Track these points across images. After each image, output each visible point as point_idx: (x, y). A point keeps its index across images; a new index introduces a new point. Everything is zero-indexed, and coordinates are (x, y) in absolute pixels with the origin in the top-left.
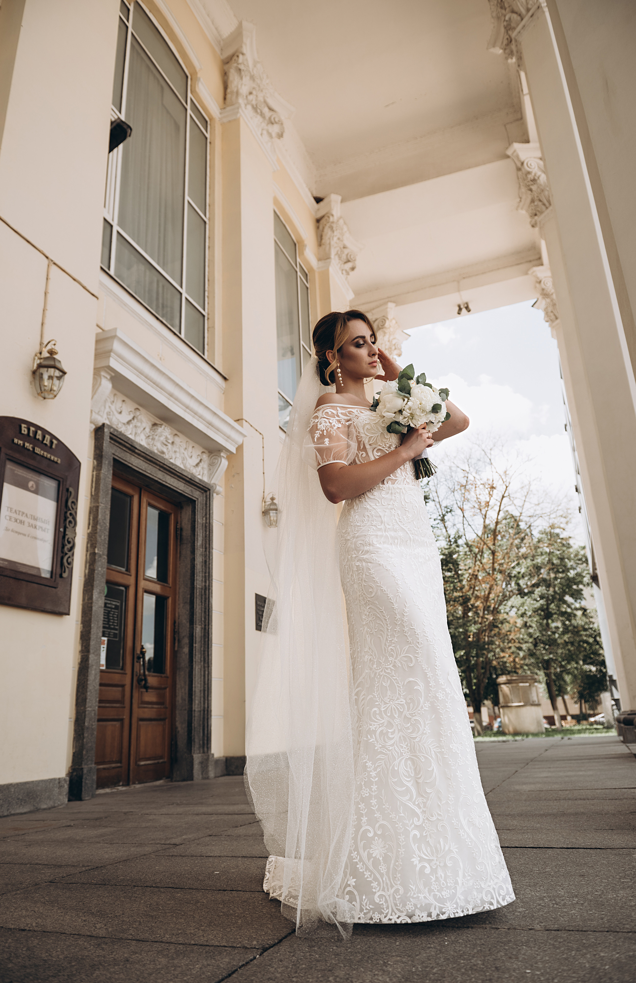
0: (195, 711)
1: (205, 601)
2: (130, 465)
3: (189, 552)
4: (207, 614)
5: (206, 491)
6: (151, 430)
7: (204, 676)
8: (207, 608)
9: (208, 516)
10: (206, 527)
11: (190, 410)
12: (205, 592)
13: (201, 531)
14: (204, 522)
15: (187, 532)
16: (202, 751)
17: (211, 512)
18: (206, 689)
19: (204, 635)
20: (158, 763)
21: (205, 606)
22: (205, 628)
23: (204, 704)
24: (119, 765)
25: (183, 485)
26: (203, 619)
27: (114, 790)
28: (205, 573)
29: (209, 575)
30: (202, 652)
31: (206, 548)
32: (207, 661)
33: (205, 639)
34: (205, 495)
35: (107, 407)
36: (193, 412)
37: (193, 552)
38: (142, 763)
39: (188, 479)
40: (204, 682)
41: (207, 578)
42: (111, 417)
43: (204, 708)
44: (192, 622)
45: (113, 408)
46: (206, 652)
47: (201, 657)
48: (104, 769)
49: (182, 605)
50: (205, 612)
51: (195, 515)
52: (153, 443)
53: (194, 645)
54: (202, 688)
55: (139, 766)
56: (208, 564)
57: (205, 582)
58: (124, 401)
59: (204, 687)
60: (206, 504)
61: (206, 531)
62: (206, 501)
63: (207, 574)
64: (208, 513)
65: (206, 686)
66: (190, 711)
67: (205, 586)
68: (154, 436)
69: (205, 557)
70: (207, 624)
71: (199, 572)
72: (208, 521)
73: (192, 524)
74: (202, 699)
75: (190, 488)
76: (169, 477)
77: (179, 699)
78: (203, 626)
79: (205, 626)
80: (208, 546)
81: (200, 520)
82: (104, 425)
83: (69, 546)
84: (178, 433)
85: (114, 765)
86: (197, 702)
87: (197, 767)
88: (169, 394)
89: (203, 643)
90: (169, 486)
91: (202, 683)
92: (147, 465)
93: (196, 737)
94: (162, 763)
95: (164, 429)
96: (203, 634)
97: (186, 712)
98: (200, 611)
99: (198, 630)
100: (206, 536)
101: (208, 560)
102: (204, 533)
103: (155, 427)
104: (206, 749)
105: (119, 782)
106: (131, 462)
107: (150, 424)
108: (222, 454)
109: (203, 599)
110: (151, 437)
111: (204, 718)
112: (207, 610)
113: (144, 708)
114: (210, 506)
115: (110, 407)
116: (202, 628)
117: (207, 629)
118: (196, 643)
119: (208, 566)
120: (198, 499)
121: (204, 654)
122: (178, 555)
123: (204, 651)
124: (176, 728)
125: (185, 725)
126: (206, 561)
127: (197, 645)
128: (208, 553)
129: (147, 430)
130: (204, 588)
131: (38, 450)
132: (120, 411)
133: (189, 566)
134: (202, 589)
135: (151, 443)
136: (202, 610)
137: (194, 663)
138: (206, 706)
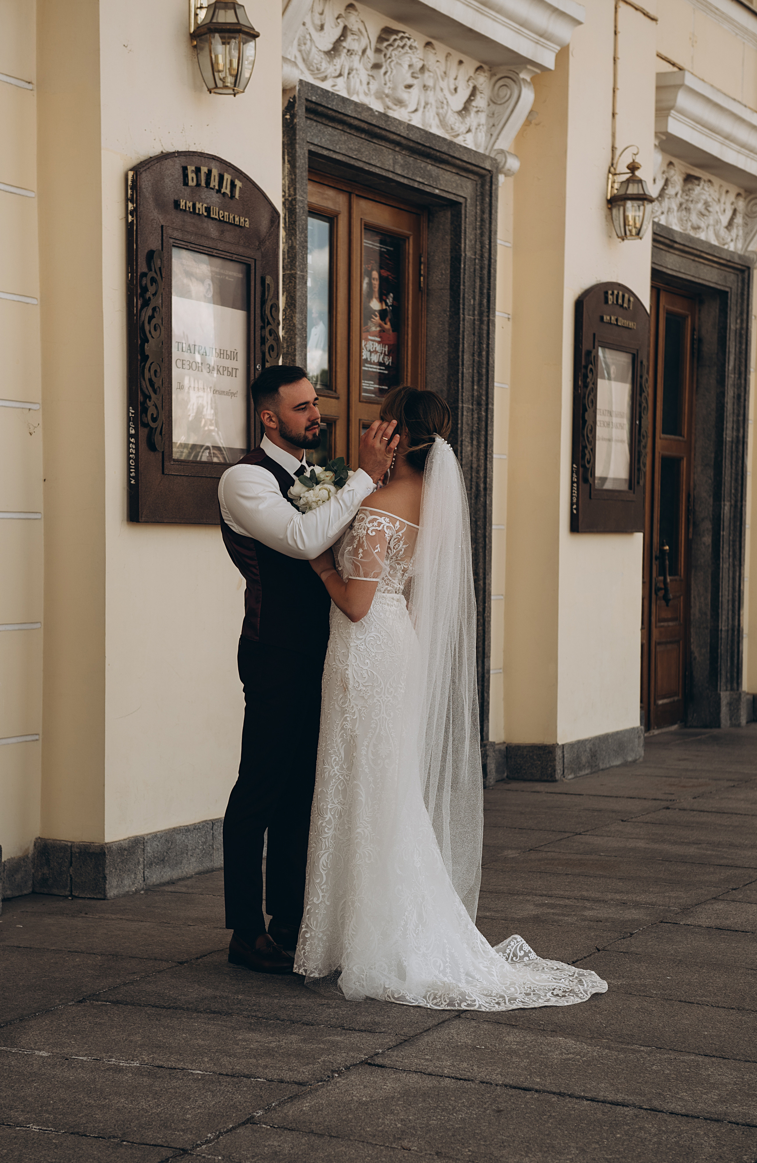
0: (721, 630)
4: (740, 482)
8: (740, 473)
9: (745, 316)
10: (741, 335)
12: (737, 447)
15: (710, 346)
18: (737, 598)
19: (735, 517)
21: (736, 470)
22: (736, 506)
23: (733, 620)
26: (733, 491)
28: (738, 415)
30: (731, 543)
32: (738, 557)
34: (740, 278)
37: (721, 381)
41: (741, 424)
43: (733, 626)
46: (738, 543)
49: (699, 469)
50: (736, 480)
51: (726, 318)
53: (722, 533)
54: (731, 597)
57: (738, 430)
59: (733, 596)
60: (742, 294)
61: (741, 343)
63: (741, 418)
64: (745, 311)
65: (737, 594)
66: (715, 631)
67: (738, 437)
70: (739, 499)
72: (744, 325)
74: (730, 613)
78: (733, 502)
79: (736, 501)
80: (743, 369)
81: (733, 325)
86: (724, 617)
87: (724, 709)
89: (732, 528)
91: (731, 589)
93: (723, 668)
96: (732, 514)
98: (729, 479)
99: (726, 509)
100: (740, 353)
101: (743, 394)
102: (738, 346)
104: (735, 685)
109: (734, 459)
111: (732, 641)
112: (740, 478)
118: (723, 531)
119: (742, 404)
121: (734, 545)
122: (695, 386)
123: (734, 541)
126: (739, 396)
127: (725, 533)
128: (743, 381)
130: (735, 441)
133: (714, 406)
135: (685, 219)
136: (731, 477)
138: (736, 624)
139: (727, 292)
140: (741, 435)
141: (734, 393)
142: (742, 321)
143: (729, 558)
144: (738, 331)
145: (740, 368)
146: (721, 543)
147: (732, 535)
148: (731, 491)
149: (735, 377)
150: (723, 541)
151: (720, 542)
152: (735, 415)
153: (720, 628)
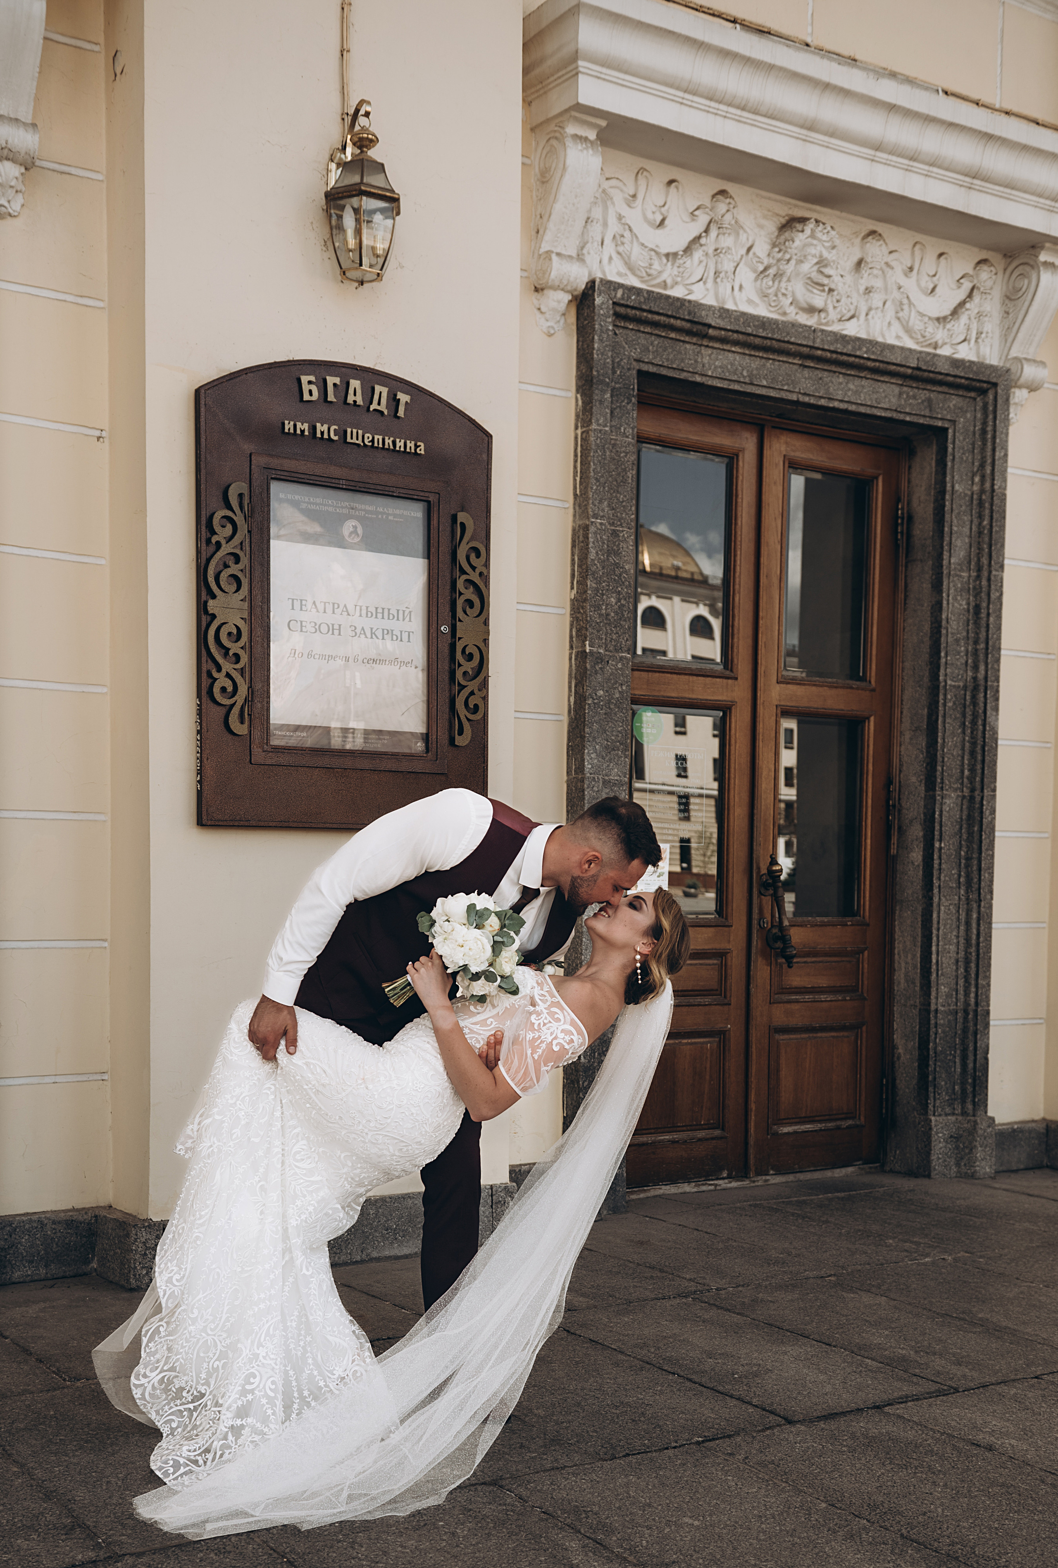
0: (936, 1011)
1: (974, 722)
2: (698, 379)
3: (927, 586)
4: (979, 757)
5: (983, 392)
6: (774, 245)
7: (968, 924)
8: (980, 742)
10: (981, 504)
11: (891, 153)
12: (974, 697)
13: (966, 518)
14: (976, 488)
16: (958, 1111)
17: (999, 454)
18: (973, 957)
19: (969, 817)
20: (838, 1128)
21: (973, 737)
22: (972, 798)
23: (967, 994)
24: (717, 1132)
25: (897, 390)
26: (966, 773)
27: (704, 1188)
28: (976, 642)
29: (987, 649)
30: (963, 861)
31: (979, 569)
33: (970, 826)
34: (980, 404)
35: (612, 220)
36: (900, 155)
38: (786, 1130)
39: (909, 371)
40: (968, 940)
41: (982, 656)
42: (627, 247)
44: (931, 782)
45: (633, 216)
47: (959, 876)
48: (674, 1142)
50: (973, 753)
52: (778, 289)
53: (937, 845)
55: (776, 1134)
56: (983, 615)
57: (976, 668)
58: (671, 182)
59: (967, 953)
60: (984, 432)
61: (981, 517)
62: (985, 423)
63: (982, 646)
64: (989, 461)
67: (975, 679)
68: (783, 266)
69: (977, 595)
70: (978, 786)
71: (957, 641)
72: (988, 485)
73: (936, 501)
74: (961, 982)
75: (923, 395)
76: (841, 379)
77: (900, 976)
78: (966, 792)
79: (973, 790)
80: (985, 561)
82: (591, 285)
83: (469, 667)
84: (880, 227)
85: (701, 1134)
88: (802, 127)
89: (965, 836)
90: (843, 406)
91: (962, 941)
92: (755, 364)
94: (848, 1127)
95: (813, 236)
96: (965, 813)
97: (916, 1012)
100: (980, 533)
101: (984, 605)
102: (976, 522)
103: (787, 234)
105: (721, 1170)
106: (699, 369)
107: (771, 227)
108: (1043, 257)
109: (969, 718)
110: (772, 271)
113: (789, 1002)
114: (994, 437)
115: (620, 218)
116: (964, 797)
117: (978, 799)
118: (940, 841)
119: (983, 622)
120: (953, 422)
121: (967, 866)
123: (968, 859)
124: (894, 1047)
125: (914, 1043)
126: (977, 608)
128: (984, 583)
129: (762, 249)
130: (970, 685)
131: (355, 436)
132: (659, 218)
134: (965, 688)
136: (963, 749)
137: (936, 891)
138: (972, 1001)
139: (946, 429)
140: (981, 675)
141: (968, 604)
142: (983, 477)
143: (959, 888)
144: (975, 497)
145: (979, 560)
146: (936, 862)
147: (964, 849)
148: (962, 772)
149: (970, 576)
150: (940, 858)
151: (933, 859)
152: (971, 642)
153: (933, 1007)
